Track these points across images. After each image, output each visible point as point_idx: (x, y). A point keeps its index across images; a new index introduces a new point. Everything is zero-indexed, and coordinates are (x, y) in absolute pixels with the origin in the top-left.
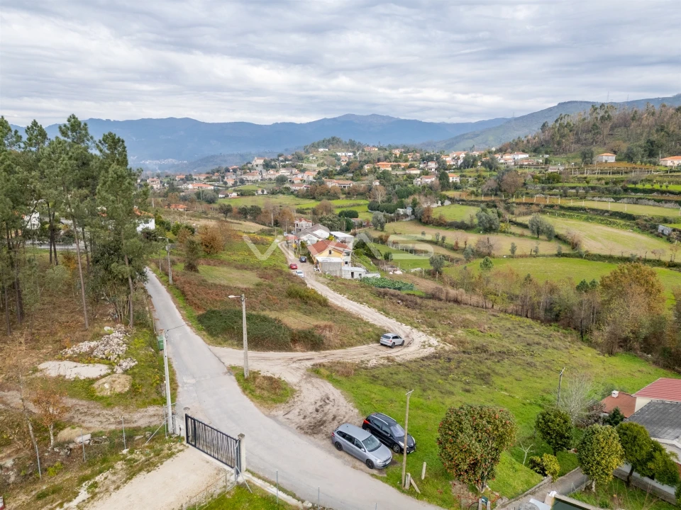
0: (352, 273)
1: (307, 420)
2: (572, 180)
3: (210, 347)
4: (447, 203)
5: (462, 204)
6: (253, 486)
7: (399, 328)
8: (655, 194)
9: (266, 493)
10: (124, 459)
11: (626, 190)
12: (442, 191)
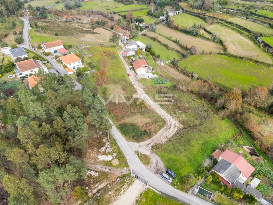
0: (149, 77)
1: (155, 169)
2: (232, 4)
3: (128, 142)
4: (181, 11)
5: (187, 13)
6: (150, 189)
7: (167, 117)
8: (262, 18)
9: (153, 190)
10: (126, 182)
11: (252, 13)
12: (179, 2)
